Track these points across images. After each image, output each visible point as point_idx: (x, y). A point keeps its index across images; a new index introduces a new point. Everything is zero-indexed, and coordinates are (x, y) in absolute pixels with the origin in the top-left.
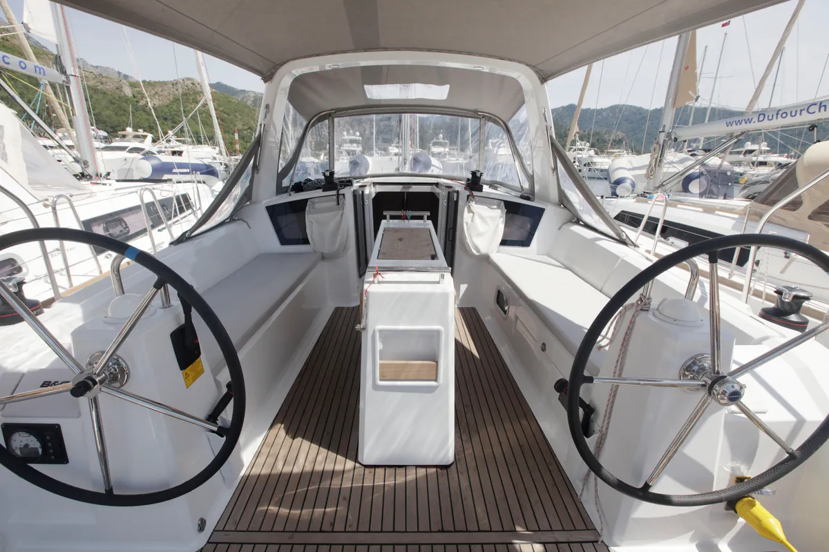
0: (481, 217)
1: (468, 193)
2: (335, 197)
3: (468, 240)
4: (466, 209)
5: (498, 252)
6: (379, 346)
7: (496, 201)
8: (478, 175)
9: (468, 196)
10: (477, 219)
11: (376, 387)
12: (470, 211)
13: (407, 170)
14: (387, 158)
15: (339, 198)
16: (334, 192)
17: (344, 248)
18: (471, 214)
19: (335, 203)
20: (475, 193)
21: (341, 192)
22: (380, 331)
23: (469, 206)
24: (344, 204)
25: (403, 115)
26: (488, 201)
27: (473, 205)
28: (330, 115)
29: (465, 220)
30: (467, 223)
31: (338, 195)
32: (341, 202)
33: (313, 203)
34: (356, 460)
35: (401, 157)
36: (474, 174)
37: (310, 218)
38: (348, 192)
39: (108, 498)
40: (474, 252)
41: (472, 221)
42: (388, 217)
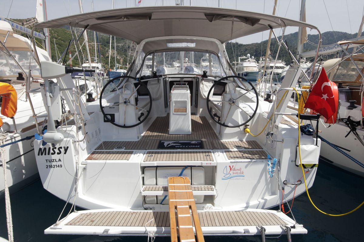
0: (206, 86)
1: (202, 78)
2: (157, 80)
3: (202, 93)
4: (201, 84)
5: (212, 97)
6: (174, 105)
7: (211, 81)
8: (205, 72)
9: (202, 79)
10: (205, 86)
11: (173, 114)
12: (202, 84)
13: (183, 72)
14: (174, 68)
15: (158, 81)
16: (157, 79)
17: (160, 97)
18: (203, 85)
19: (157, 82)
20: (204, 78)
21: (159, 78)
22: (174, 101)
23: (202, 82)
24: (160, 82)
25: (181, 52)
26: (209, 81)
27: (203, 82)
28: (153, 52)
29: (201, 87)
30: (201, 88)
31: (158, 79)
32: (159, 82)
33: (150, 82)
34: (168, 134)
35: (180, 68)
36: (204, 72)
37: (149, 87)
38: (161, 79)
39: (124, 127)
40: (204, 97)
41: (203, 87)
42: (175, 84)
